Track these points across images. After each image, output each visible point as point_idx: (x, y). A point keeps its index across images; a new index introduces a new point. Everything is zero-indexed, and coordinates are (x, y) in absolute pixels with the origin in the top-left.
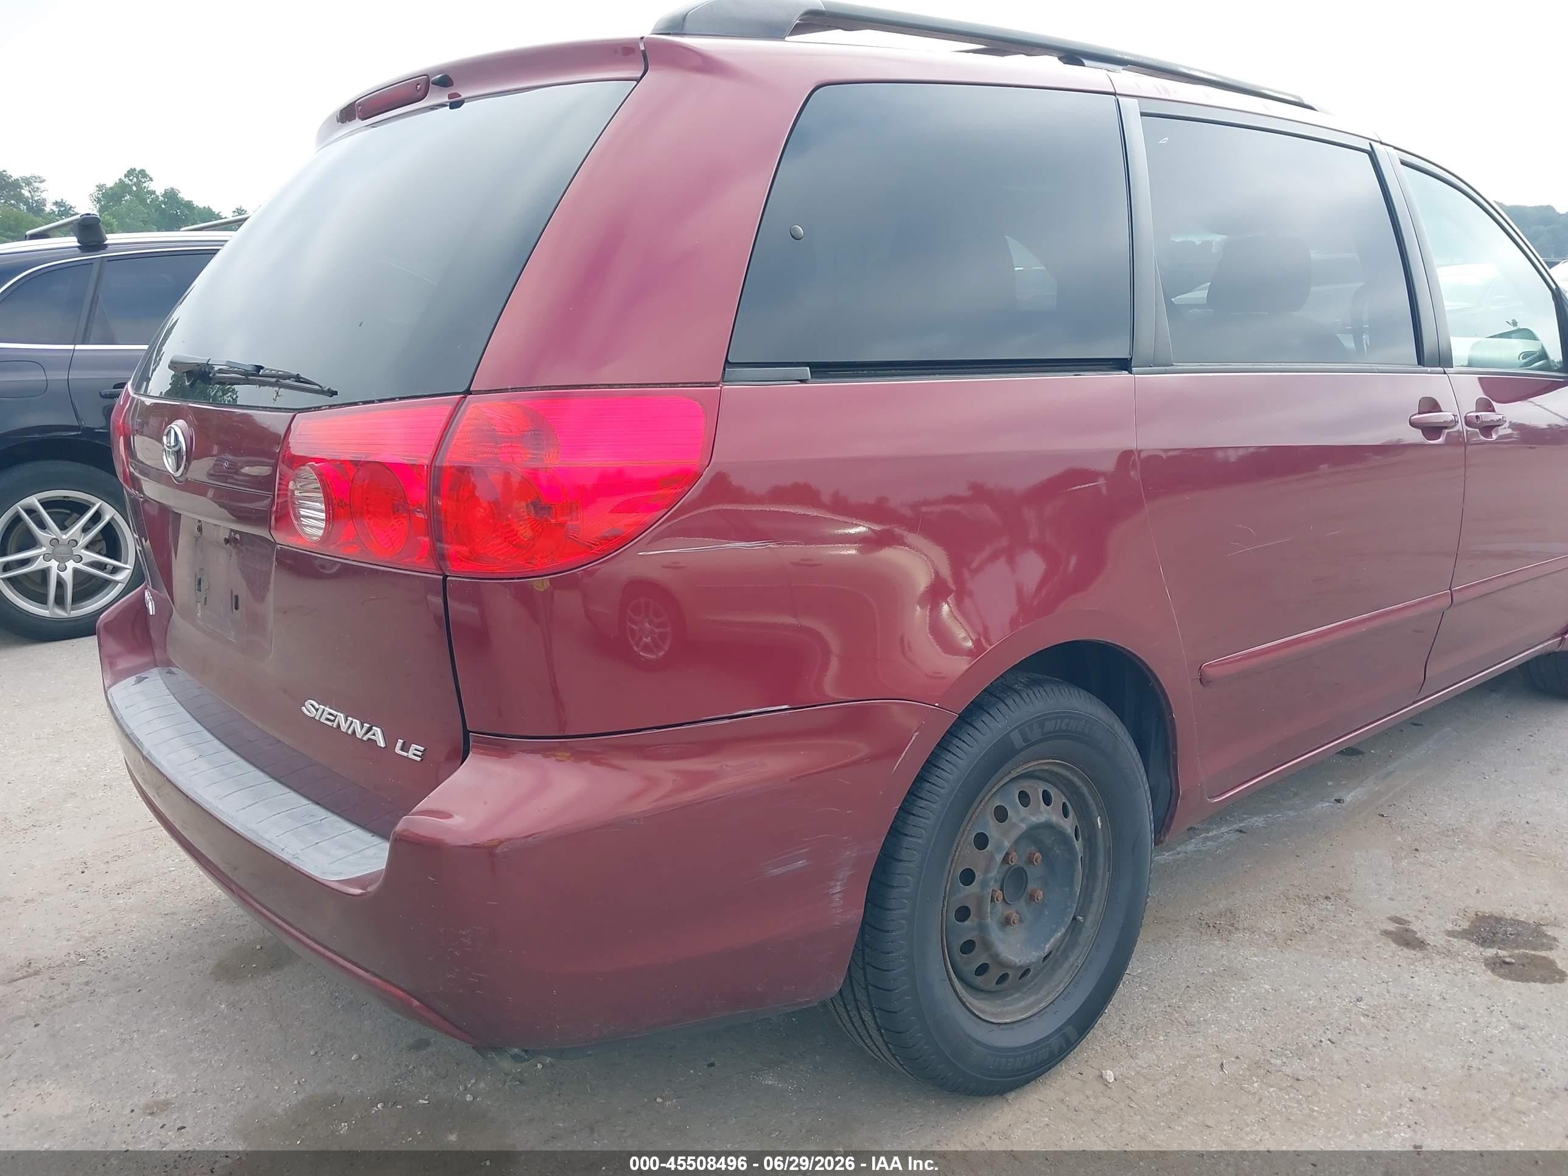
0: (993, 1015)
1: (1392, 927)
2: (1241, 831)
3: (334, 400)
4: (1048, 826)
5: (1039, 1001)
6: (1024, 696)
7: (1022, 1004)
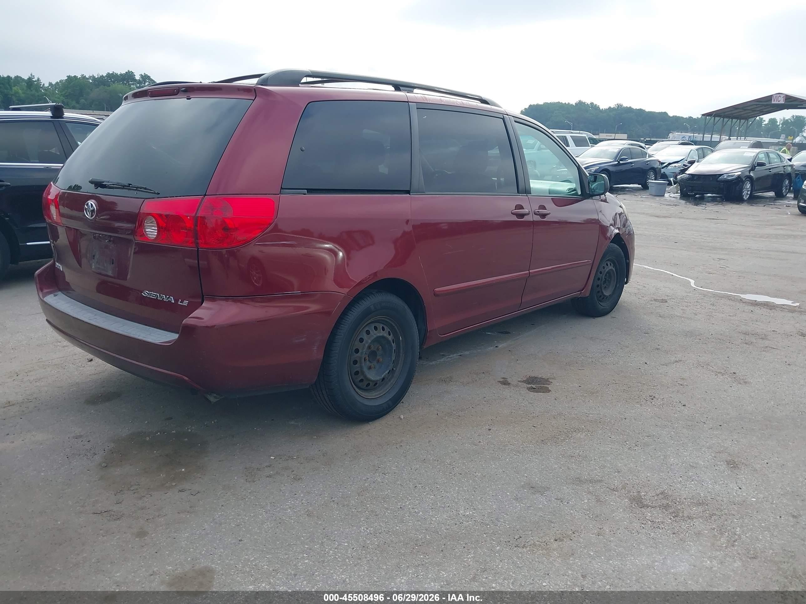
0: (365, 396)
1: (501, 380)
2: (460, 356)
3: (159, 196)
4: (383, 337)
5: (381, 393)
6: (375, 295)
7: (375, 394)
